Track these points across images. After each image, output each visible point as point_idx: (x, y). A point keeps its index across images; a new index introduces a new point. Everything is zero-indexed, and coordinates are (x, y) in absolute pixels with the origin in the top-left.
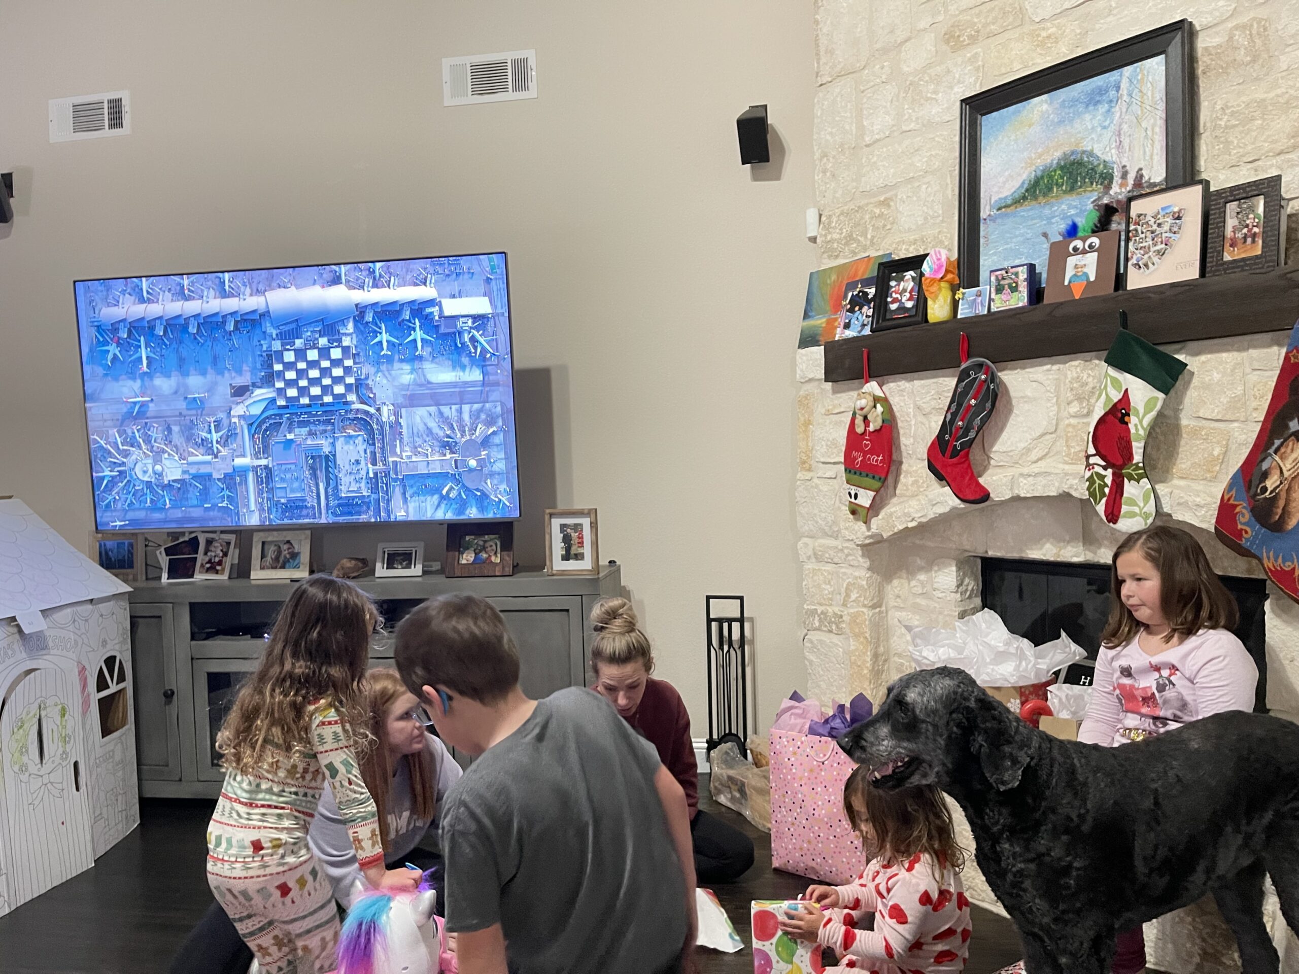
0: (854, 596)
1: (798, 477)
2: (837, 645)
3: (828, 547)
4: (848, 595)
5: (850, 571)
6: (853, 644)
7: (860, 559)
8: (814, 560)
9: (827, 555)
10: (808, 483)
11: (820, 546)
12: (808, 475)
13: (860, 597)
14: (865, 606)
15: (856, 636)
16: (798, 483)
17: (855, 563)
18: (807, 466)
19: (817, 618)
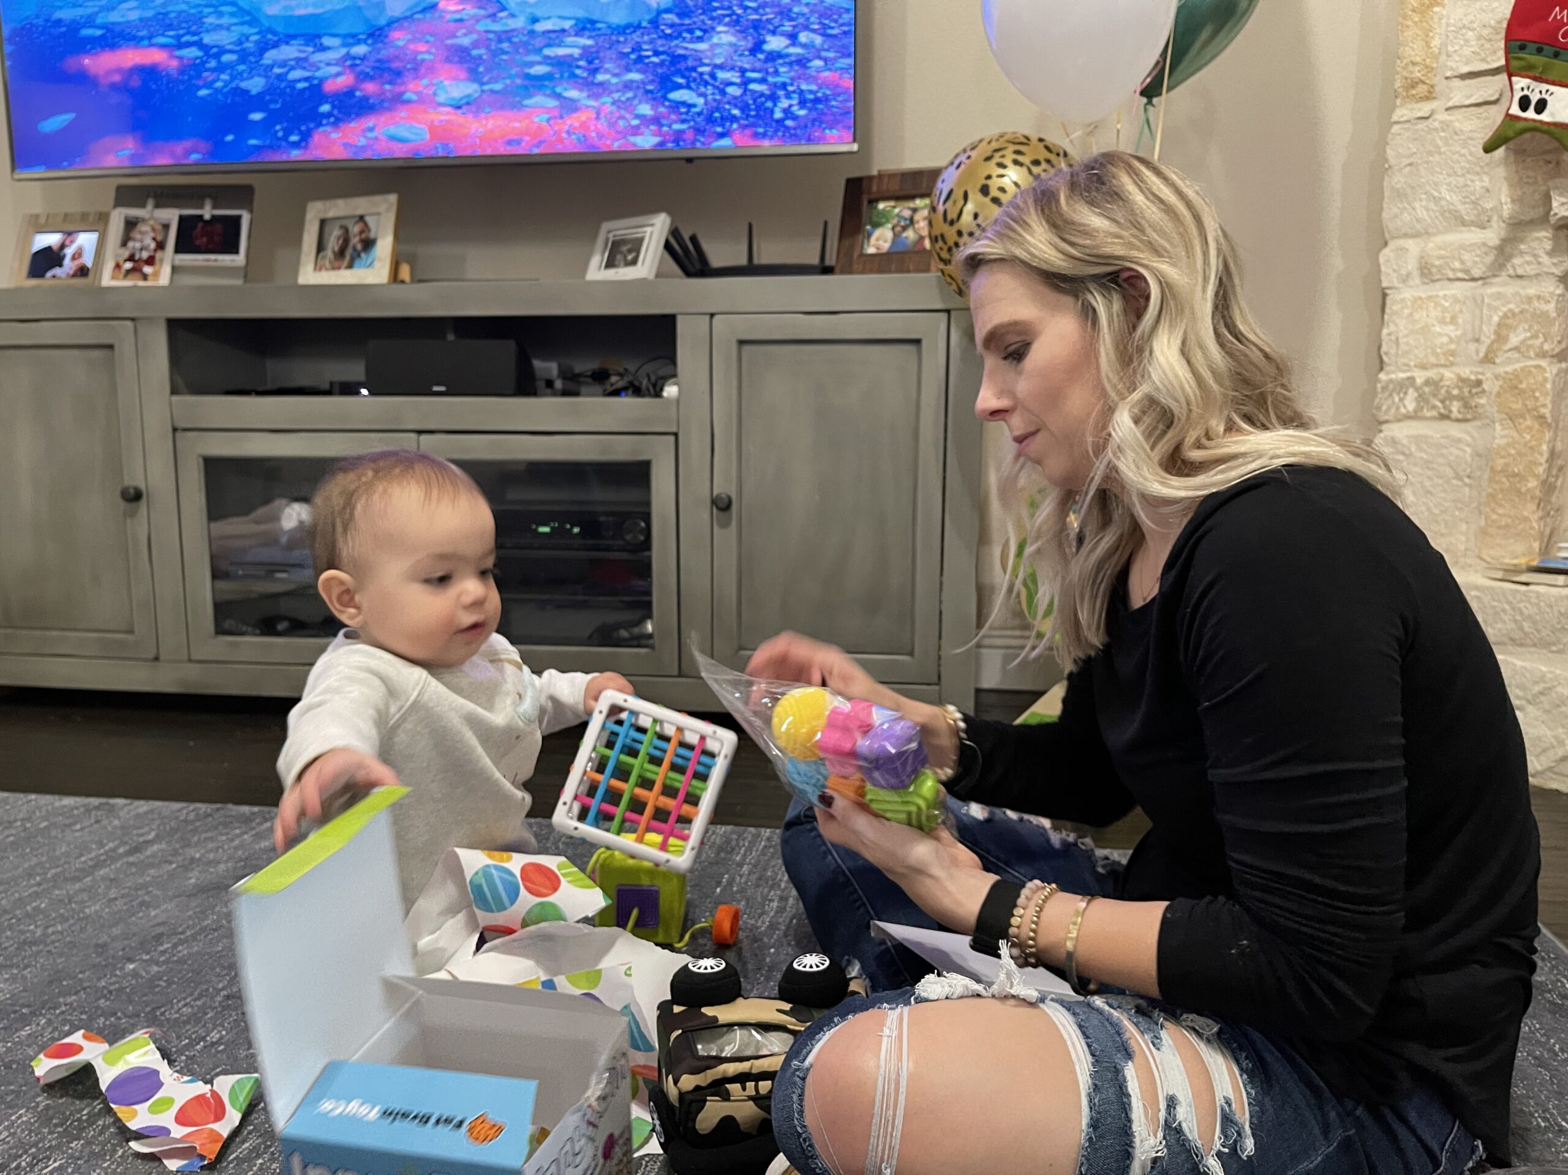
0: (1514, 340)
1: (1395, 118)
2: (1460, 440)
3: (1464, 247)
4: (1500, 337)
5: (1511, 289)
6: (1501, 435)
7: (1545, 259)
8: (1416, 280)
9: (1457, 265)
10: (1422, 125)
11: (1440, 248)
12: (1425, 108)
13: (1534, 337)
14: (1542, 355)
15: (1512, 418)
16: (1395, 128)
17: (1530, 270)
18: (1422, 89)
19: (1412, 394)
